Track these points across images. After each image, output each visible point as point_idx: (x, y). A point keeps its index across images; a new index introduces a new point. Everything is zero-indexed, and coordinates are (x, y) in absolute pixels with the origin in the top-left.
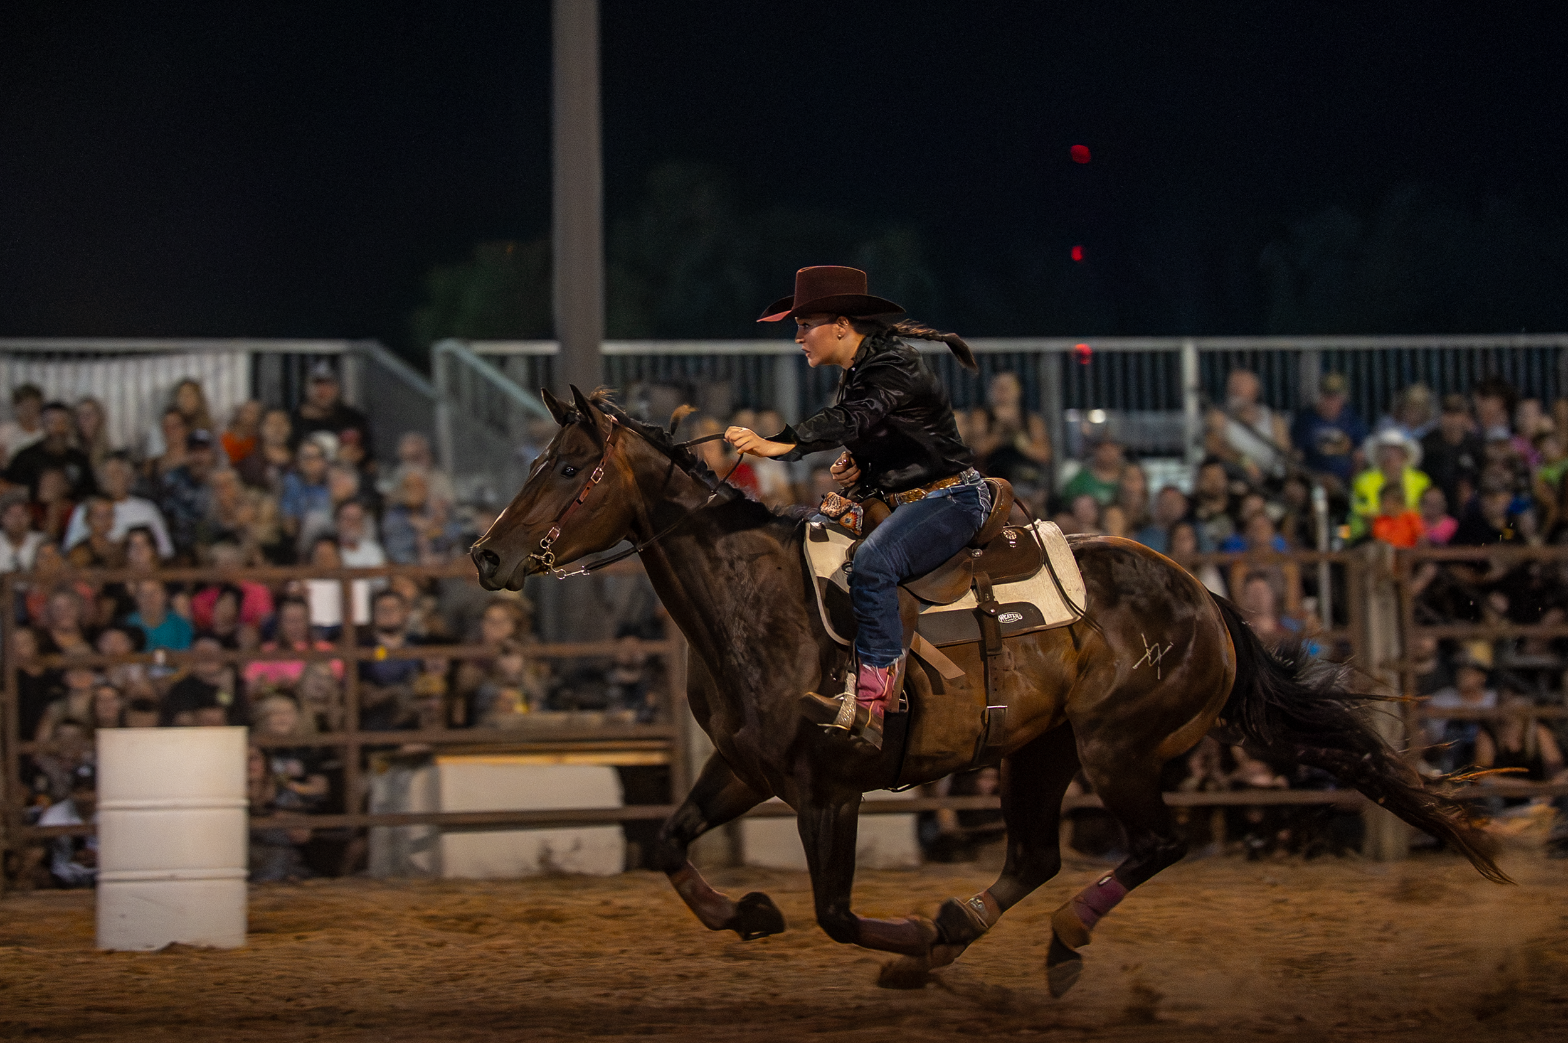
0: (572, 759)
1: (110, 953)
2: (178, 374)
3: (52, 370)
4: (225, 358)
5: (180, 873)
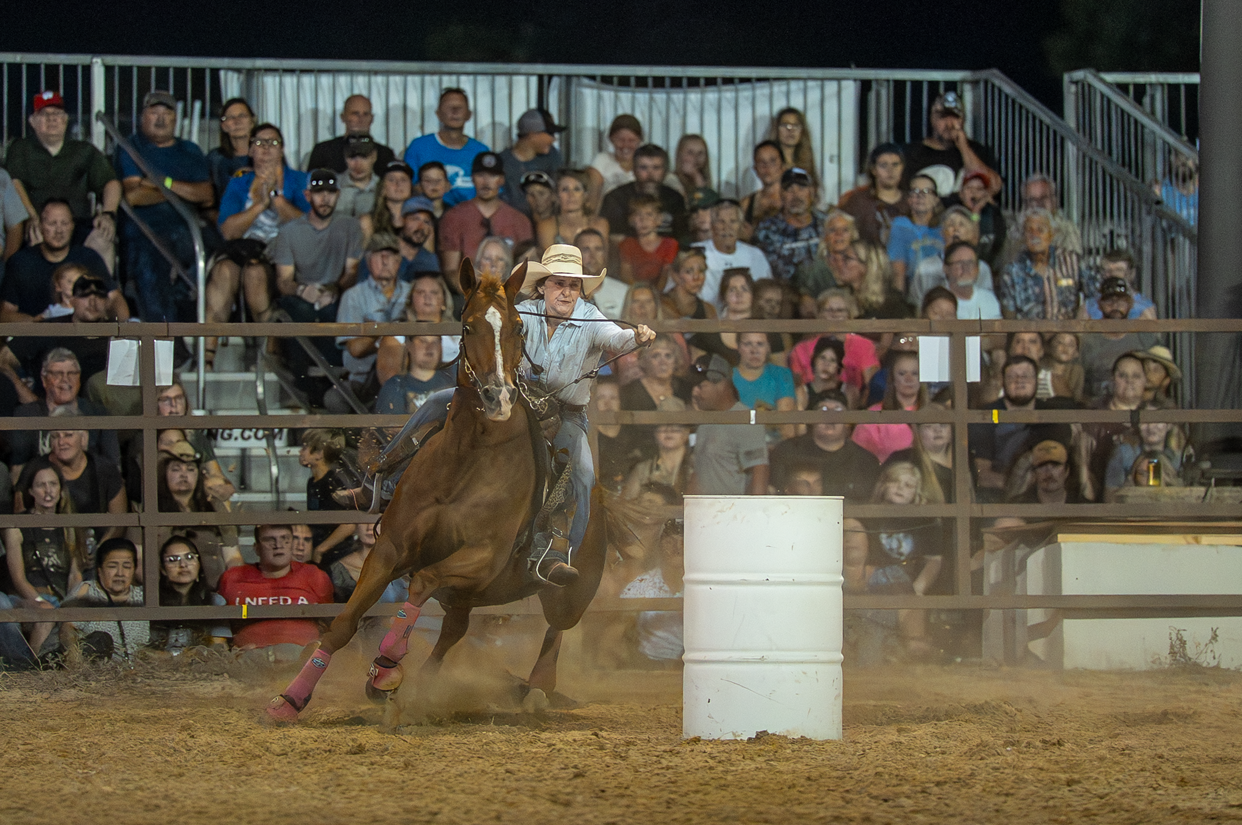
0: (1206, 539)
1: (697, 740)
2: (780, 104)
3: (642, 97)
4: (831, 88)
5: (772, 655)
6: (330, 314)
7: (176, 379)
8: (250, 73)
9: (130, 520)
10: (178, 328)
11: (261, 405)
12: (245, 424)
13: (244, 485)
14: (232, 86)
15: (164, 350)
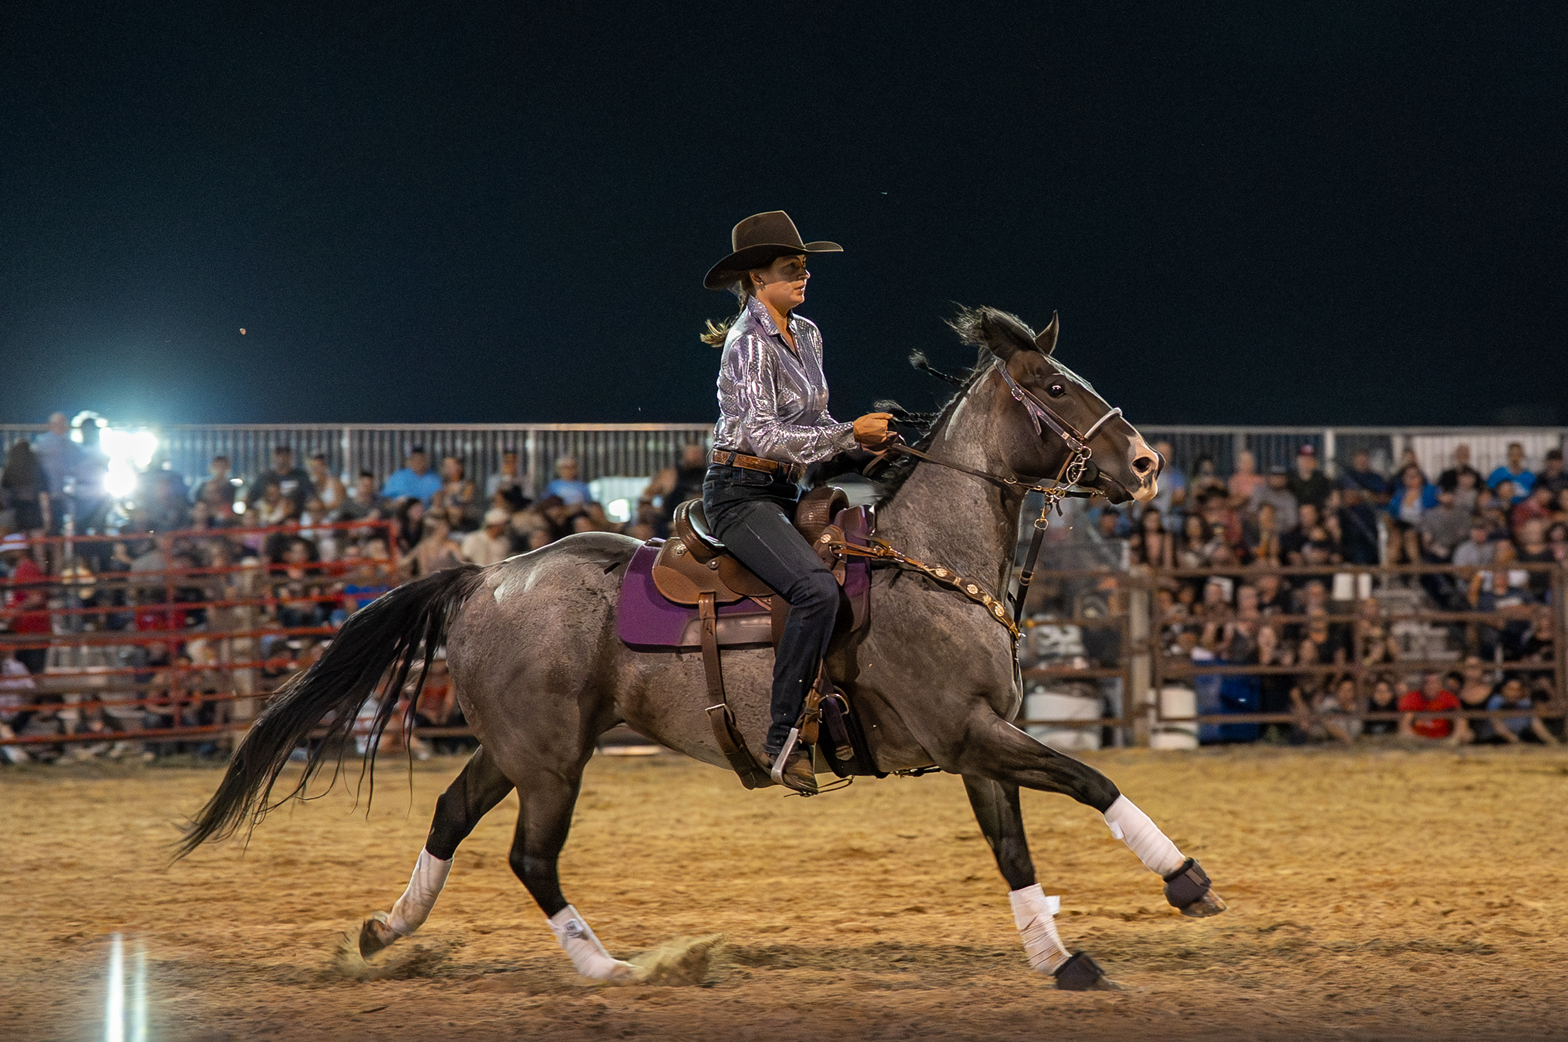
6: (1449, 560)
7: (1372, 596)
8: (1408, 437)
9: (1349, 668)
10: (1373, 569)
11: (1414, 607)
12: (1406, 618)
13: (1407, 648)
14: (1398, 444)
15: (1365, 581)
